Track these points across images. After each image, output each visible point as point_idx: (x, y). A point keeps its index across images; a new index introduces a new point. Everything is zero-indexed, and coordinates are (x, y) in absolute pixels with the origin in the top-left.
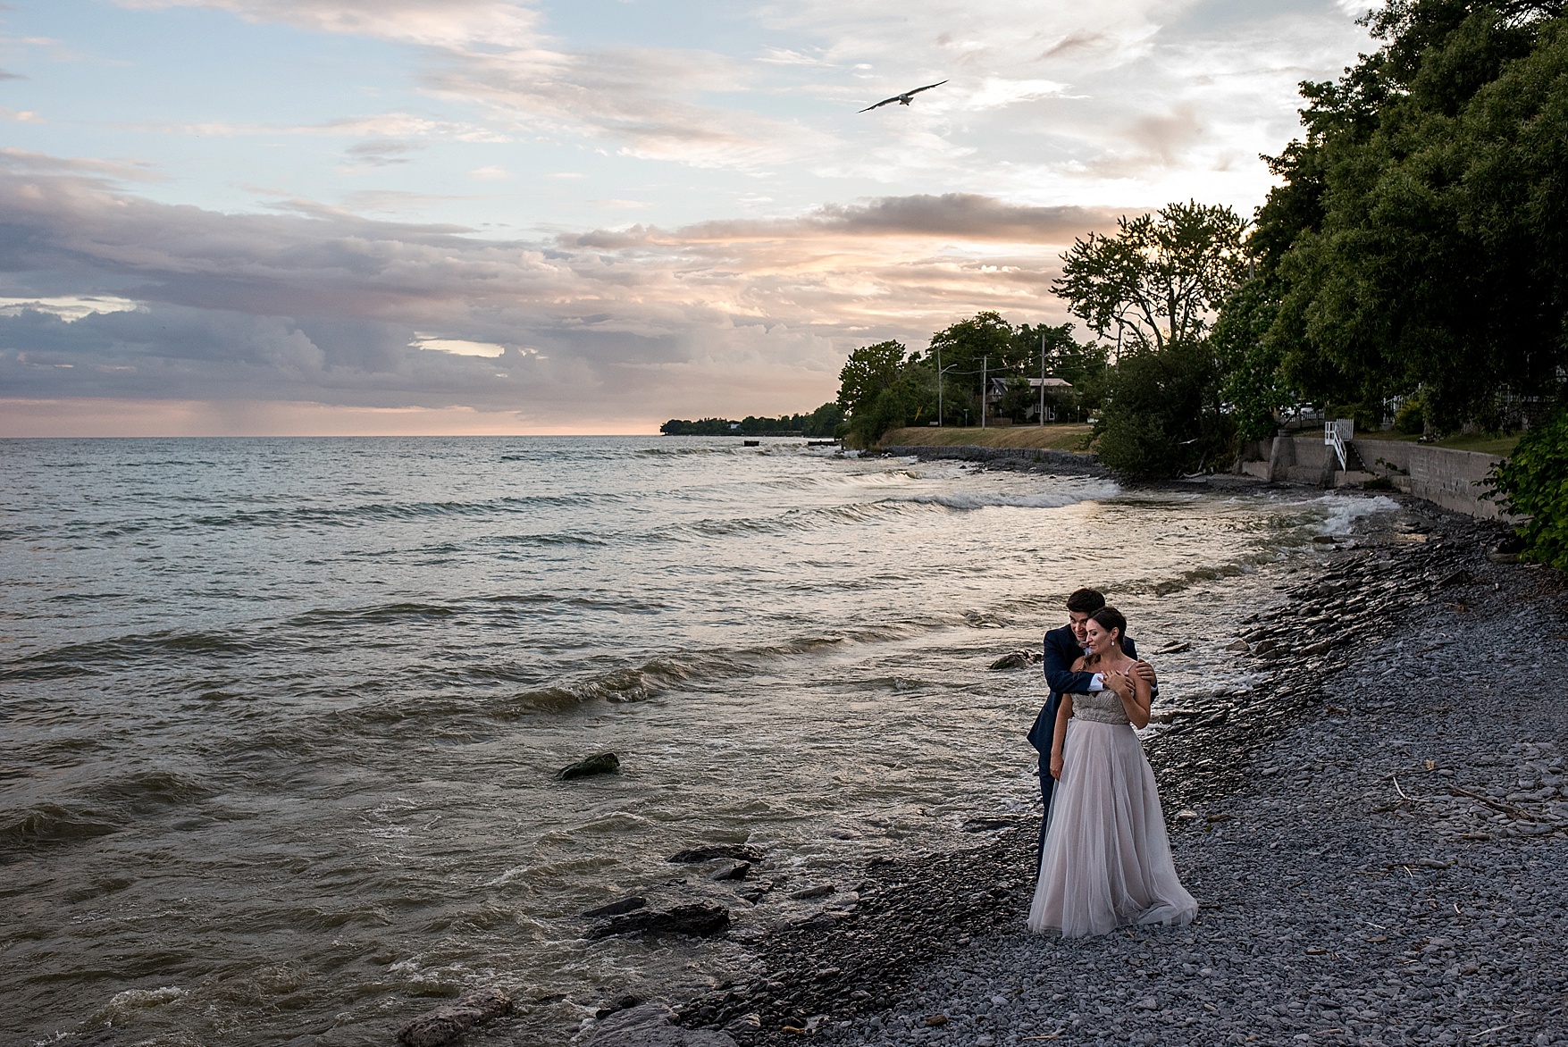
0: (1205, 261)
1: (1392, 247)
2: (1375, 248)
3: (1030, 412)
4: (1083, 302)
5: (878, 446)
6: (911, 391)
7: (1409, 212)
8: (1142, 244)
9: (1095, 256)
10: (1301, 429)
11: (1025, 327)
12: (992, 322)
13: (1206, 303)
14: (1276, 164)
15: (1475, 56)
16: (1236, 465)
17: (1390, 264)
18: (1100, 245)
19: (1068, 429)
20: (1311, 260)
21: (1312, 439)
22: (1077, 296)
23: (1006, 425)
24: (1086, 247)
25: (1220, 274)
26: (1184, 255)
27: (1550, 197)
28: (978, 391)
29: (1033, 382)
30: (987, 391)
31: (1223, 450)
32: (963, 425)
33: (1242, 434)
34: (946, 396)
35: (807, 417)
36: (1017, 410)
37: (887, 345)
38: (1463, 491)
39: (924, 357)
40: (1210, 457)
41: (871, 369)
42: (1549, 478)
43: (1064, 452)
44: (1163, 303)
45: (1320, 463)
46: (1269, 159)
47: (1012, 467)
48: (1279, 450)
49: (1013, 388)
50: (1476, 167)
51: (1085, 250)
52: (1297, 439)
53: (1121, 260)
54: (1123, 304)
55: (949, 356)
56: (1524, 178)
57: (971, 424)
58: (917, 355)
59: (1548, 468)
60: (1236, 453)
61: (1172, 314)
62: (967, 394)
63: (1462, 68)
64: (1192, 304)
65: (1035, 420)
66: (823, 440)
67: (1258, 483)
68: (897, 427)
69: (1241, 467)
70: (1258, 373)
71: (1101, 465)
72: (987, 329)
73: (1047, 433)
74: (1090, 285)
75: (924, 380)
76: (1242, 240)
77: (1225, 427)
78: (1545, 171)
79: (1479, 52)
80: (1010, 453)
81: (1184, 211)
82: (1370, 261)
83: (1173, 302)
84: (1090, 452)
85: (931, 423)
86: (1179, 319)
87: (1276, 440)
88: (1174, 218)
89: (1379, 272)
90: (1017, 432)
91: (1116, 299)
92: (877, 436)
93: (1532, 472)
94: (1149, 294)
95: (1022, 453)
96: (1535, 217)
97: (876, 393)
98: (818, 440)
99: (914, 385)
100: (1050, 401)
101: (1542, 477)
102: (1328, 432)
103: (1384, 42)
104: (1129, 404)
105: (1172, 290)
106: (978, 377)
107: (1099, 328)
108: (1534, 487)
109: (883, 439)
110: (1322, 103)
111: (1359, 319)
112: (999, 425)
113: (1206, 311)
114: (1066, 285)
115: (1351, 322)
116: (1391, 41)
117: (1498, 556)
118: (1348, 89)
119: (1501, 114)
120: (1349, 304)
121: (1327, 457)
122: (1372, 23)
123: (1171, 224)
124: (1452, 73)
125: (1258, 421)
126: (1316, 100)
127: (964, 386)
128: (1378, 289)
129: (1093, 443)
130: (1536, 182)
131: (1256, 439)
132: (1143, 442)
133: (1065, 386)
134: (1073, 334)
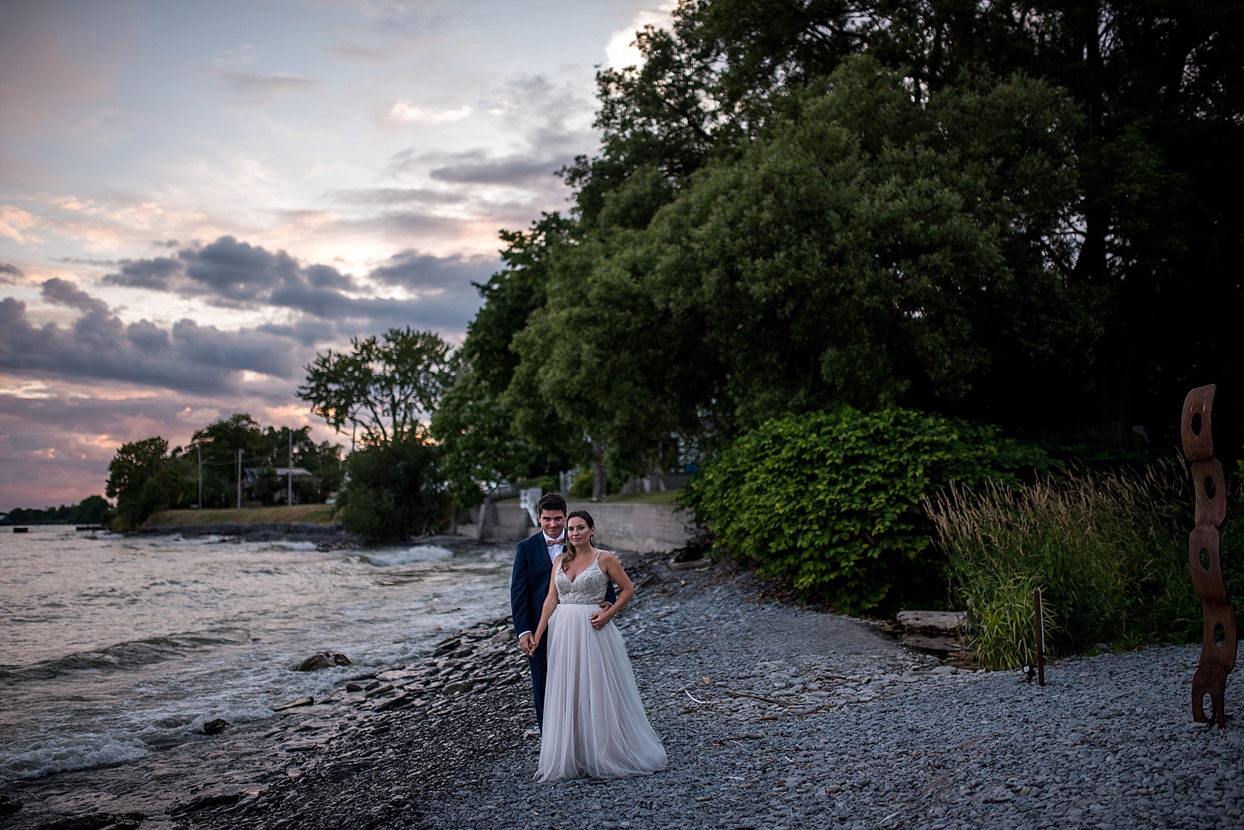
0: (419, 374)
1: (605, 321)
2: (593, 321)
3: (277, 496)
4: (323, 404)
5: (144, 527)
6: (174, 480)
7: (615, 295)
8: (370, 359)
9: (332, 368)
10: (501, 498)
11: (271, 429)
12: (245, 422)
13: (420, 406)
14: (484, 289)
15: (642, 198)
16: (452, 528)
17: (604, 333)
18: (336, 359)
19: (312, 508)
20: (542, 333)
21: (510, 505)
22: (317, 400)
23: (258, 507)
24: (325, 361)
25: (430, 385)
26: (402, 370)
27: (719, 282)
28: (233, 480)
29: (280, 471)
30: (242, 478)
31: (441, 517)
32: (220, 507)
33: (457, 502)
34: (205, 483)
35: (74, 508)
36: (267, 494)
37: (152, 441)
38: (628, 533)
39: (184, 452)
40: (431, 521)
41: (138, 461)
42: (730, 487)
43: (311, 524)
44: (387, 406)
45: (517, 523)
46: (478, 286)
47: (266, 538)
48: (486, 516)
49: (263, 476)
50: (665, 261)
51: (324, 363)
52: (500, 505)
53: (353, 372)
54: (356, 406)
55: (207, 450)
56: (699, 270)
57: (227, 505)
58: (179, 449)
59: (729, 479)
60: (452, 519)
61: (394, 416)
62: (224, 481)
63: (635, 205)
64: (410, 407)
65: (282, 502)
66: (91, 526)
67: (470, 541)
68: (161, 510)
69: (455, 530)
70: (467, 455)
71: (343, 533)
72: (239, 430)
73: (295, 511)
74: (329, 391)
75: (184, 472)
76: (447, 358)
77: (443, 499)
78: (713, 264)
79: (647, 194)
80: (264, 527)
81: (402, 335)
82: (590, 331)
83: (395, 406)
84: (333, 523)
85: (193, 506)
86: (399, 419)
87: (483, 507)
88: (394, 340)
89: (597, 339)
90: (269, 511)
91: (349, 403)
92: (143, 518)
93: (717, 483)
94: (375, 398)
95: (274, 527)
96: (708, 297)
97: (142, 481)
98: (85, 526)
99: (177, 475)
100: (296, 486)
101: (725, 486)
102: (523, 498)
103: (574, 190)
104: (366, 482)
105: (393, 397)
106: (232, 468)
107: (337, 425)
108: (720, 494)
109: (149, 520)
110: (515, 246)
111: (583, 374)
112: (253, 507)
113: (420, 412)
114: (308, 391)
115: (577, 377)
116: (579, 189)
117: (676, 564)
118: (534, 237)
119: (677, 226)
120: (576, 363)
121: (523, 518)
122: (566, 175)
123: (392, 345)
124: (628, 209)
125: (469, 493)
126: (511, 243)
127: (220, 476)
128: (597, 351)
129: (336, 514)
130: (708, 271)
131: (468, 506)
132: (378, 512)
133: (306, 475)
134: (310, 435)
